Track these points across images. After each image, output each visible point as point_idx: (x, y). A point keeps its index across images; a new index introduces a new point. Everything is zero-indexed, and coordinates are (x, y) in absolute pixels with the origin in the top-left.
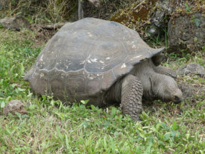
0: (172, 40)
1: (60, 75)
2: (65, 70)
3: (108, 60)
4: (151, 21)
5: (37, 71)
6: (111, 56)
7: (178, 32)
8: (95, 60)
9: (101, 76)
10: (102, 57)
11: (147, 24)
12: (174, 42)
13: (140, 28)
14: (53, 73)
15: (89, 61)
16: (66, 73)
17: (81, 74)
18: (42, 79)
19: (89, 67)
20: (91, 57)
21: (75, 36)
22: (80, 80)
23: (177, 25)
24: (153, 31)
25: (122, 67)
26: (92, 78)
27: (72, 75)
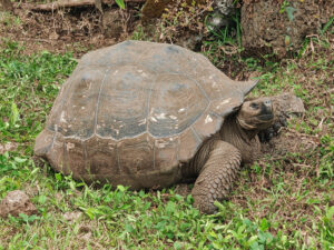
0: (249, 39)
1: (106, 145)
2: (114, 137)
3: (183, 113)
4: (213, 6)
5: (59, 140)
6: (185, 106)
7: (258, 27)
8: (162, 116)
9: (176, 141)
10: (172, 109)
11: (207, 12)
12: (252, 42)
13: (196, 18)
14: (93, 143)
15: (154, 119)
16: (119, 142)
17: (143, 141)
18: (72, 152)
19: (155, 128)
20: (155, 112)
21: (118, 79)
22: (144, 150)
23: (256, 14)
24: (217, 21)
25: (206, 121)
26: (162, 146)
27: (127, 144)
